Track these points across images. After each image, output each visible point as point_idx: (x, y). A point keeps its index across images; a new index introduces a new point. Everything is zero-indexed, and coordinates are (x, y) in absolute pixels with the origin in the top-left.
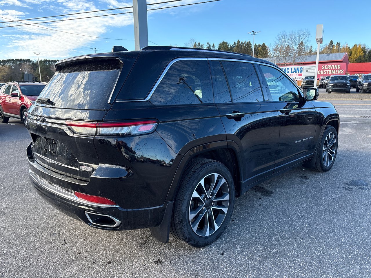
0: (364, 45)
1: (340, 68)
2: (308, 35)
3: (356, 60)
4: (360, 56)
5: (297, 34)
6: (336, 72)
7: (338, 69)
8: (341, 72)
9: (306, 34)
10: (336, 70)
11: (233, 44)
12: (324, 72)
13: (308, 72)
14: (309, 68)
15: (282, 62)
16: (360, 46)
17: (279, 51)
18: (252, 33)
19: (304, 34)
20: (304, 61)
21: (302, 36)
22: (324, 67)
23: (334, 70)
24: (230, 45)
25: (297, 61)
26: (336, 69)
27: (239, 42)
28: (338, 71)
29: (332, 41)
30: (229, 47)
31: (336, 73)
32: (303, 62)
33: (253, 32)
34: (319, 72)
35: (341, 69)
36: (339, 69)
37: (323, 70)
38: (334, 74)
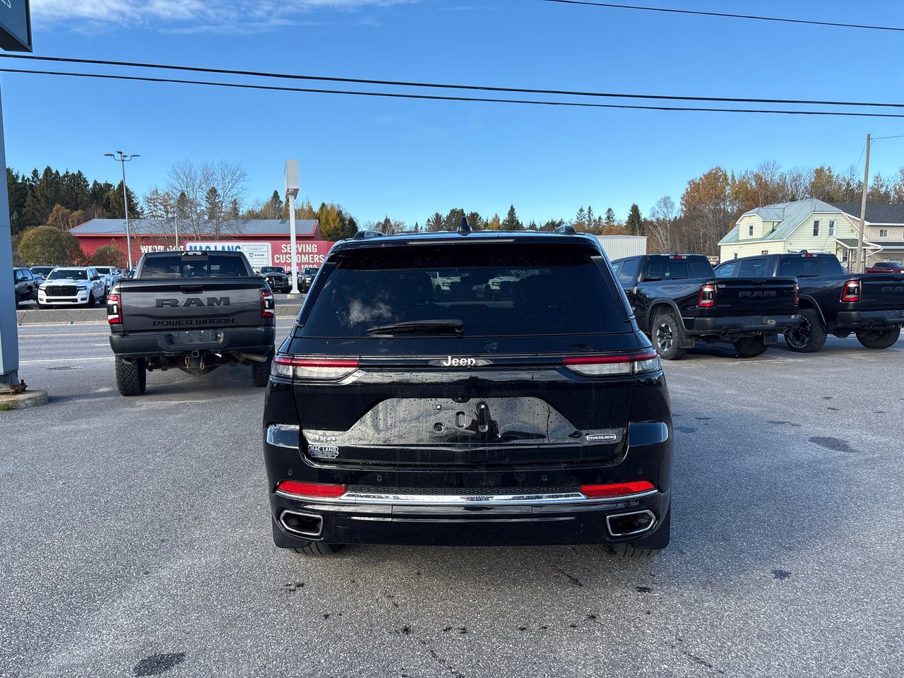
0: (338, 206)
1: (316, 251)
2: (243, 175)
3: (329, 236)
4: (336, 228)
5: (218, 171)
6: (311, 258)
7: (312, 253)
8: (319, 259)
9: (238, 173)
10: (310, 256)
11: (29, 175)
12: (286, 259)
13: (254, 257)
14: (254, 247)
15: (190, 232)
16: (332, 207)
17: (162, 204)
18: (118, 156)
19: (234, 173)
20: (241, 232)
21: (229, 177)
22: (286, 248)
23: (305, 254)
24: (21, 178)
25: (225, 231)
26: (309, 253)
27: (48, 171)
28: (313, 257)
29: (276, 193)
30: (20, 181)
31: (310, 261)
32: (237, 233)
33: (119, 153)
34: (278, 259)
35: (318, 253)
36: (316, 253)
37: (284, 253)
38: (306, 263)
